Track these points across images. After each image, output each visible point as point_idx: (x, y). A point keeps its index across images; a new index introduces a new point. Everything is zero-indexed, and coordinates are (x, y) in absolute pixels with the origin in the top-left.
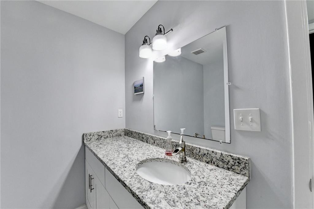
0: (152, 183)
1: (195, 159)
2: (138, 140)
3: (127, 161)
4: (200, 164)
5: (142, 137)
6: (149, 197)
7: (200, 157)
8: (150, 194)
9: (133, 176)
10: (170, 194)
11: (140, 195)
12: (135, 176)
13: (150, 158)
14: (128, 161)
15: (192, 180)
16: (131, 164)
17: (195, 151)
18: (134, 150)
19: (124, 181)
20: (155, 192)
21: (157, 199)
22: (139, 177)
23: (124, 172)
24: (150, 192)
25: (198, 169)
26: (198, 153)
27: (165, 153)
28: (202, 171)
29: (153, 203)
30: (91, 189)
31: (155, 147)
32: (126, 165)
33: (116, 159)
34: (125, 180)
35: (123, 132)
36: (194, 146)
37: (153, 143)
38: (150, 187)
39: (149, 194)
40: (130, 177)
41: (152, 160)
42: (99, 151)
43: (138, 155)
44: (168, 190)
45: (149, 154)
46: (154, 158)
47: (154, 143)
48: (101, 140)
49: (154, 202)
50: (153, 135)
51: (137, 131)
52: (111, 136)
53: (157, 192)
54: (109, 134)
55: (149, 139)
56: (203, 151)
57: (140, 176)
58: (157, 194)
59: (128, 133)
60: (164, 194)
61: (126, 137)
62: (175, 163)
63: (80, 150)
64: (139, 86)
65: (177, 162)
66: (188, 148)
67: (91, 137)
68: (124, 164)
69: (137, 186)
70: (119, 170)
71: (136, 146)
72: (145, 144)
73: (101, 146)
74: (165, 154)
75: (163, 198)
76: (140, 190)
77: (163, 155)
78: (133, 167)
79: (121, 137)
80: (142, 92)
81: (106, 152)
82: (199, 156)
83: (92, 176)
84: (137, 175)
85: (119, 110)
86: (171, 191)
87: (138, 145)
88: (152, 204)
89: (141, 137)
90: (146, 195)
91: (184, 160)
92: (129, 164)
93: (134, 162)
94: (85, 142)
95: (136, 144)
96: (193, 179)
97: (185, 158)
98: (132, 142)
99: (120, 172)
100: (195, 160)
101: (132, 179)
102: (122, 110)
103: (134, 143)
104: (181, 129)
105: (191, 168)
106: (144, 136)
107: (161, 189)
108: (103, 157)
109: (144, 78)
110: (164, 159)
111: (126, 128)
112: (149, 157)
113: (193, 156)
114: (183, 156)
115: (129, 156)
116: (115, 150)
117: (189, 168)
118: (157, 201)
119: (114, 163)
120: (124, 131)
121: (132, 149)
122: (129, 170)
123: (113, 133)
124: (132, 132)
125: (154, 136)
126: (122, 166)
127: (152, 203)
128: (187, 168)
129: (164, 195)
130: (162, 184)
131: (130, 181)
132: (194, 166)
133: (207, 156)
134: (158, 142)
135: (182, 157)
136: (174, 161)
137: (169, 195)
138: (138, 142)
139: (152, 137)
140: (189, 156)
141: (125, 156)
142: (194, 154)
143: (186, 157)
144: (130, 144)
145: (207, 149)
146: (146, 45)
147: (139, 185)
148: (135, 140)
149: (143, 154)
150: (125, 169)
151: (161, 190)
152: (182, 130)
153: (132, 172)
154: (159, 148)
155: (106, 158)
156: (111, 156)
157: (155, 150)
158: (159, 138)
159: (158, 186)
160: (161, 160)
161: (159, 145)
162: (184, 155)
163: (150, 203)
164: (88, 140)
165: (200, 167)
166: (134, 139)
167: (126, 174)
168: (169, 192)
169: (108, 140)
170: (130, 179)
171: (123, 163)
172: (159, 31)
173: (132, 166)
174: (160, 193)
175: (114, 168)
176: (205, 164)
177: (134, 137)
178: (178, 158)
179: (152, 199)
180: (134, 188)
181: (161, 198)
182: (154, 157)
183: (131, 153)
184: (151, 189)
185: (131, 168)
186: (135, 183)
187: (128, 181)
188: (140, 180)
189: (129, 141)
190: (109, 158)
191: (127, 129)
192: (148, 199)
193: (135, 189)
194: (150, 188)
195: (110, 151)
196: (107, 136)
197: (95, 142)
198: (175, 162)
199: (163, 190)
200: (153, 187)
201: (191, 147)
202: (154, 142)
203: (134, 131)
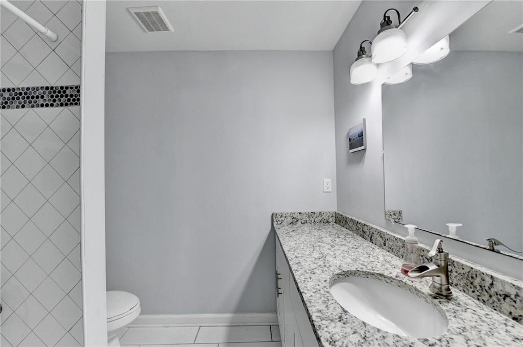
0: (346, 312)
1: (478, 299)
2: (355, 234)
3: (320, 265)
4: (487, 314)
5: (363, 231)
6: (330, 331)
7: (494, 298)
8: (334, 327)
9: (320, 290)
10: (372, 343)
11: (318, 322)
12: (322, 292)
13: (365, 270)
14: (322, 266)
15: (440, 340)
16: (326, 271)
17: (477, 281)
18: (340, 251)
19: (303, 292)
20: (344, 327)
21: (342, 339)
22: (328, 294)
23: (309, 280)
24: (335, 324)
25: (473, 324)
26: (487, 288)
27: (401, 268)
28: (483, 332)
29: (332, 344)
30: (278, 294)
31: (385, 252)
32: (316, 271)
33: (305, 258)
34: (306, 291)
35: (332, 216)
36: (477, 267)
37: (383, 245)
38: (340, 317)
39: (332, 327)
40: (314, 291)
41: (367, 274)
42: (288, 240)
43: (343, 260)
44: (373, 336)
45: (365, 264)
46: (372, 271)
47: (385, 245)
48: (295, 225)
49: (335, 342)
50: (382, 230)
51: (354, 218)
52: (313, 222)
53: (348, 330)
54: (309, 217)
55: (375, 235)
56: (503, 286)
57: (331, 295)
58: (346, 333)
59: (341, 220)
60: (359, 338)
61: (337, 226)
62: (419, 294)
63: (269, 234)
64: (357, 136)
65: (423, 293)
66: (461, 271)
67: (283, 218)
68: (313, 268)
69: (318, 308)
70: (302, 274)
71: (348, 244)
72: (367, 243)
73: (292, 234)
74: (400, 271)
75: (355, 343)
76: (321, 315)
77: (396, 272)
78: (327, 276)
79: (328, 226)
80: (362, 148)
81: (296, 244)
82: (491, 296)
83: (280, 274)
84: (327, 290)
85: (326, 180)
86: (377, 339)
87: (351, 243)
88: (330, 344)
89: (361, 230)
90: (326, 327)
91: (444, 293)
92: (322, 270)
93: (331, 269)
94: (275, 225)
95: (348, 241)
96: (444, 339)
97: (448, 289)
98: (343, 236)
99: (303, 278)
100: (477, 302)
101: (315, 294)
102: (330, 180)
103: (347, 239)
104: (447, 224)
105: (453, 315)
106: (365, 229)
107: (358, 328)
108: (289, 251)
109: (364, 120)
110: (394, 279)
111: (338, 210)
112: (362, 268)
113: (473, 292)
114: (441, 285)
115: (328, 258)
116: (310, 244)
117: (447, 314)
118: (340, 344)
119: (299, 263)
120: (334, 216)
121: (337, 248)
122: (317, 280)
123: (315, 216)
124: (346, 218)
125: (384, 231)
126: (309, 270)
127: (331, 342)
128: (444, 312)
129: (359, 341)
130: (365, 321)
131: (311, 296)
132: (468, 315)
133: (515, 302)
134: (391, 243)
135: (438, 286)
136: (416, 289)
137: (370, 344)
138: (355, 238)
139: (380, 233)
140: (461, 288)
141: (321, 256)
142: (476, 287)
143: (453, 289)
144: (337, 240)
145: (516, 283)
146: (364, 59)
147: (322, 307)
148: (351, 233)
149: (355, 260)
150: (313, 276)
151: (358, 330)
152: (453, 227)
153: (320, 284)
154: (392, 255)
155: (292, 253)
156: (300, 252)
157: (381, 259)
158: (394, 237)
159: (354, 321)
160: (389, 281)
161: (394, 250)
162: (444, 282)
163: (327, 341)
164: (279, 223)
165: (483, 321)
166: (349, 232)
167: (310, 284)
168: (372, 340)
169: (306, 228)
170: (313, 292)
171: (313, 266)
172: (387, 23)
173: (326, 274)
174: (353, 334)
175: (296, 270)
176: (506, 320)
177: (349, 228)
178: (430, 286)
179: (333, 336)
180: (312, 308)
181: (351, 342)
182: (374, 270)
183: (332, 254)
184: (340, 321)
185: (322, 278)
186: (318, 301)
187: (308, 295)
188: (328, 300)
189: (338, 234)
190: (295, 254)
191: (338, 212)
192: (327, 333)
193: (314, 310)
194: (339, 319)
195: (302, 244)
196: (306, 221)
197: (286, 227)
198: (419, 292)
199: (362, 332)
200: (346, 320)
201: (467, 270)
202: (385, 242)
203: (350, 217)
